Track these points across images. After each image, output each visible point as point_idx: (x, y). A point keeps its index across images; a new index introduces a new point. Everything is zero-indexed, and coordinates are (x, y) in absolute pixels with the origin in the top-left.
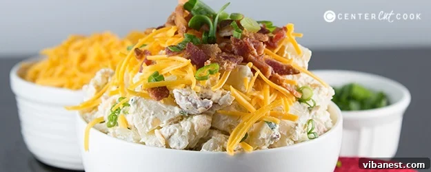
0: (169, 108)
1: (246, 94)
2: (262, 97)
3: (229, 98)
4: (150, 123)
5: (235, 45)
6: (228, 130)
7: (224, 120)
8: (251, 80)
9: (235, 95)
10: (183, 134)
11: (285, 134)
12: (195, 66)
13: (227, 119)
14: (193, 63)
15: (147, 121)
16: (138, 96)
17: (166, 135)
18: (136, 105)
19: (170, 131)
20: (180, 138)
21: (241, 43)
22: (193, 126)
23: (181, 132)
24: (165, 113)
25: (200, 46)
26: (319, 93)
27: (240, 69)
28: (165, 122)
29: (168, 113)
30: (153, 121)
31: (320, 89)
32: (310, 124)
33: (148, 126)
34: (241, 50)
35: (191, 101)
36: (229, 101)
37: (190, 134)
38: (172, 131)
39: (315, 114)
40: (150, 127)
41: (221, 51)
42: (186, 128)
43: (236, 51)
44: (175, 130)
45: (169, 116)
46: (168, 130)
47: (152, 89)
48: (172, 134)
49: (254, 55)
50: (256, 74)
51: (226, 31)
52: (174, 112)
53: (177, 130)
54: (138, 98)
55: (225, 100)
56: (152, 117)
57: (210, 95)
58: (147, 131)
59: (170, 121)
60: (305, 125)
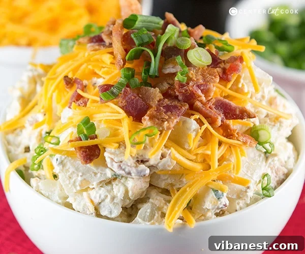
0: (99, 170)
1: (190, 151)
2: (209, 152)
3: (169, 163)
4: (77, 184)
5: (180, 92)
6: (169, 188)
7: (165, 180)
8: (196, 135)
9: (175, 159)
10: (115, 201)
11: (234, 197)
12: (131, 117)
13: (167, 179)
14: (129, 113)
15: (75, 182)
16: (64, 155)
17: (97, 201)
18: (61, 166)
19: (100, 197)
20: (111, 205)
21: (186, 91)
22: (127, 192)
23: (113, 198)
24: (95, 174)
25: (138, 89)
26: (279, 130)
27: (184, 122)
28: (95, 183)
29: (99, 175)
30: (81, 181)
31: (280, 125)
32: (266, 178)
33: (75, 187)
34: (186, 97)
35: (124, 170)
36: (169, 166)
37: (124, 200)
38: (103, 197)
39: (273, 161)
40: (78, 188)
41: (162, 97)
42: (119, 195)
43: (180, 98)
44: (106, 196)
45: (100, 178)
46: (98, 195)
47: (81, 148)
48: (103, 200)
49: (201, 101)
50: (204, 127)
51: (171, 66)
52: (105, 174)
53: (109, 196)
54: (63, 157)
55: (164, 165)
56: (80, 178)
57: (147, 157)
58: (75, 191)
59: (101, 182)
60: (260, 181)
